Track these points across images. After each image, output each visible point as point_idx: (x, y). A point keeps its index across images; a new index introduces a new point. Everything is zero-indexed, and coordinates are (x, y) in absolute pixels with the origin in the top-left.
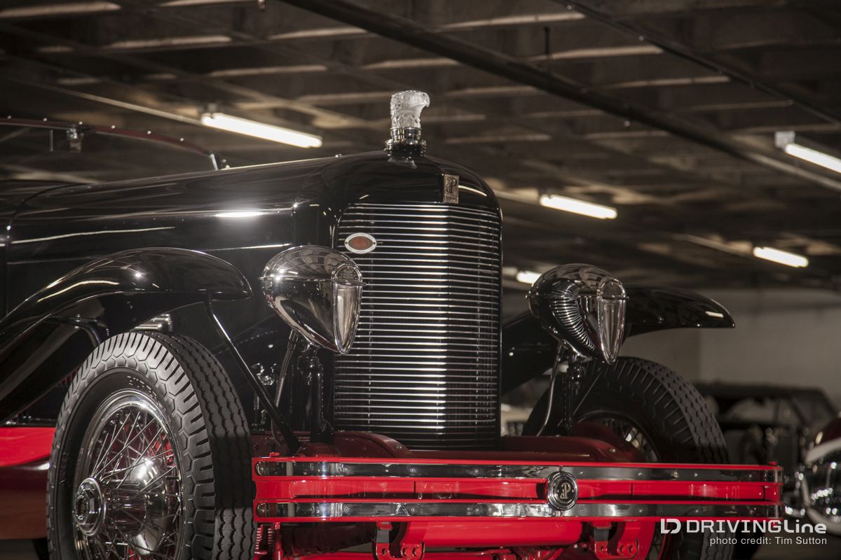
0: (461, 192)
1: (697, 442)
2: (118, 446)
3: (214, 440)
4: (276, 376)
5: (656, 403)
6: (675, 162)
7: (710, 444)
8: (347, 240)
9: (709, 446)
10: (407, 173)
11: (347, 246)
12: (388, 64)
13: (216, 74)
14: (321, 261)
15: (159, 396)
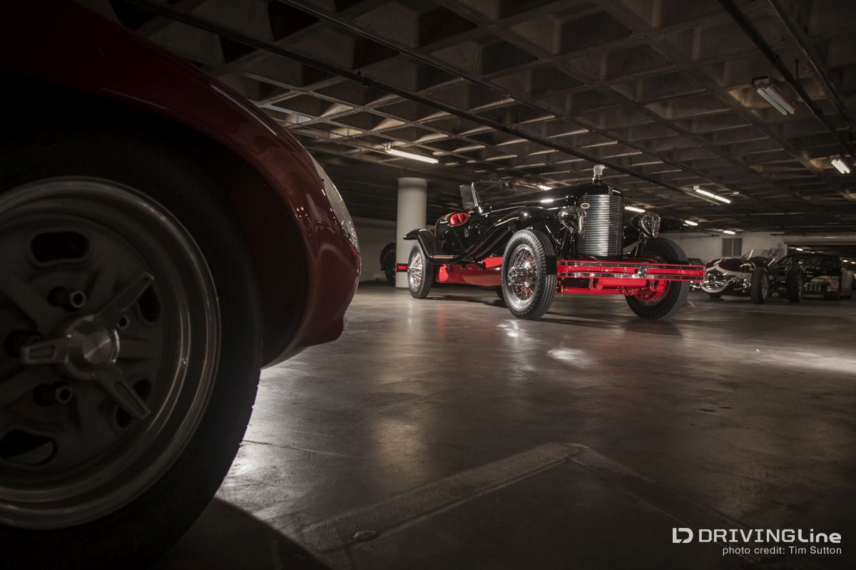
0: (614, 192)
2: (520, 259)
3: (546, 256)
4: (561, 242)
6: (663, 196)
8: (582, 205)
10: (598, 187)
12: (587, 170)
13: (541, 174)
14: (574, 210)
15: (531, 246)
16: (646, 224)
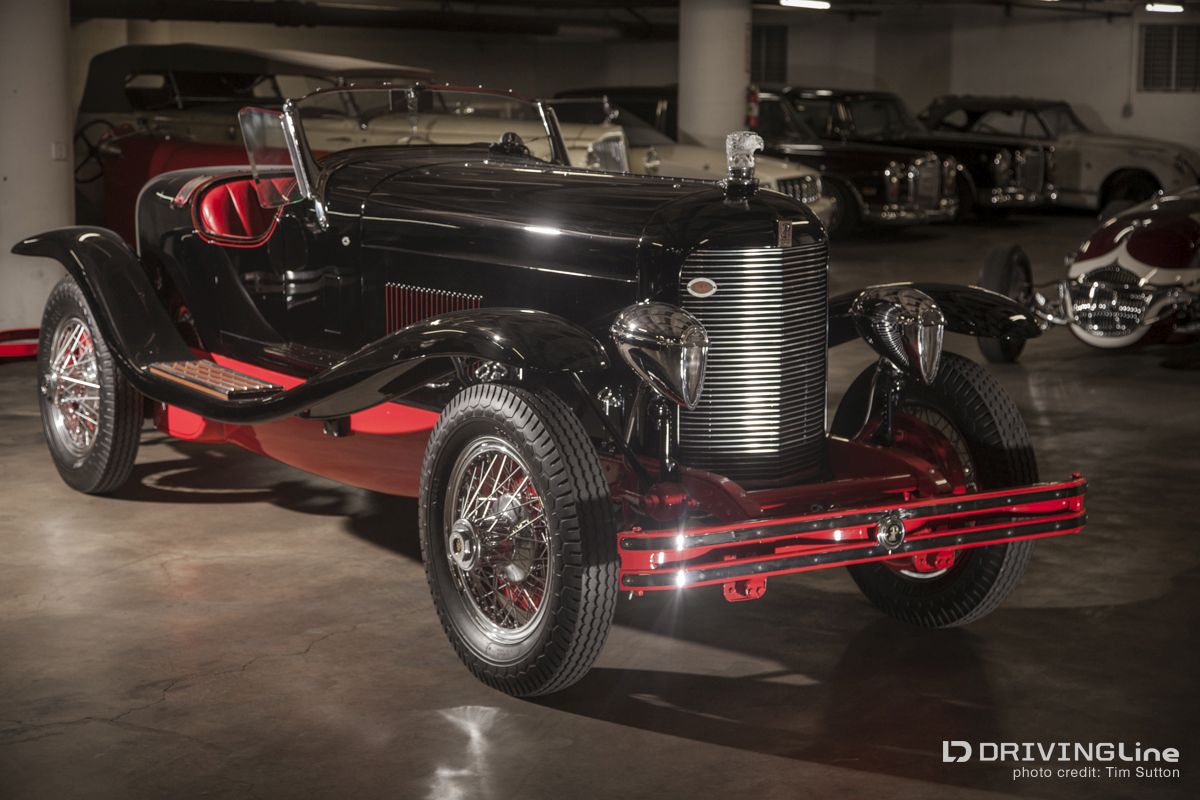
1: (1006, 446)
3: (580, 505)
5: (967, 404)
7: (1017, 445)
8: (690, 285)
9: (1017, 448)
10: (739, 215)
11: (689, 290)
14: (668, 322)
16: (898, 329)
